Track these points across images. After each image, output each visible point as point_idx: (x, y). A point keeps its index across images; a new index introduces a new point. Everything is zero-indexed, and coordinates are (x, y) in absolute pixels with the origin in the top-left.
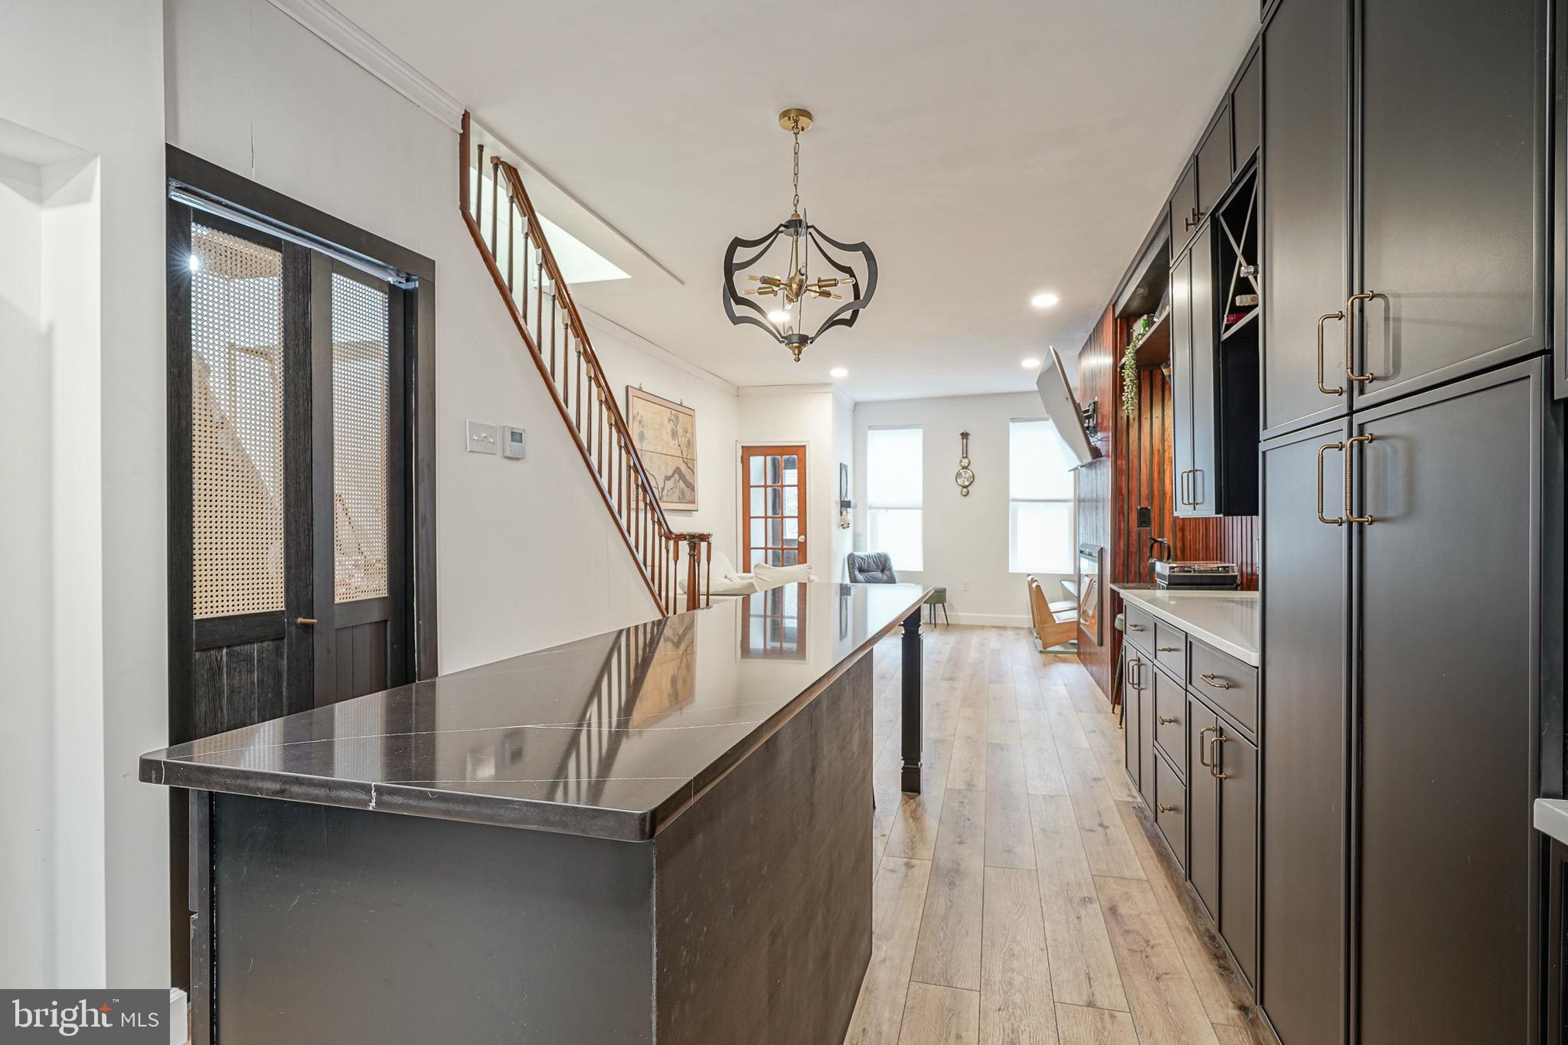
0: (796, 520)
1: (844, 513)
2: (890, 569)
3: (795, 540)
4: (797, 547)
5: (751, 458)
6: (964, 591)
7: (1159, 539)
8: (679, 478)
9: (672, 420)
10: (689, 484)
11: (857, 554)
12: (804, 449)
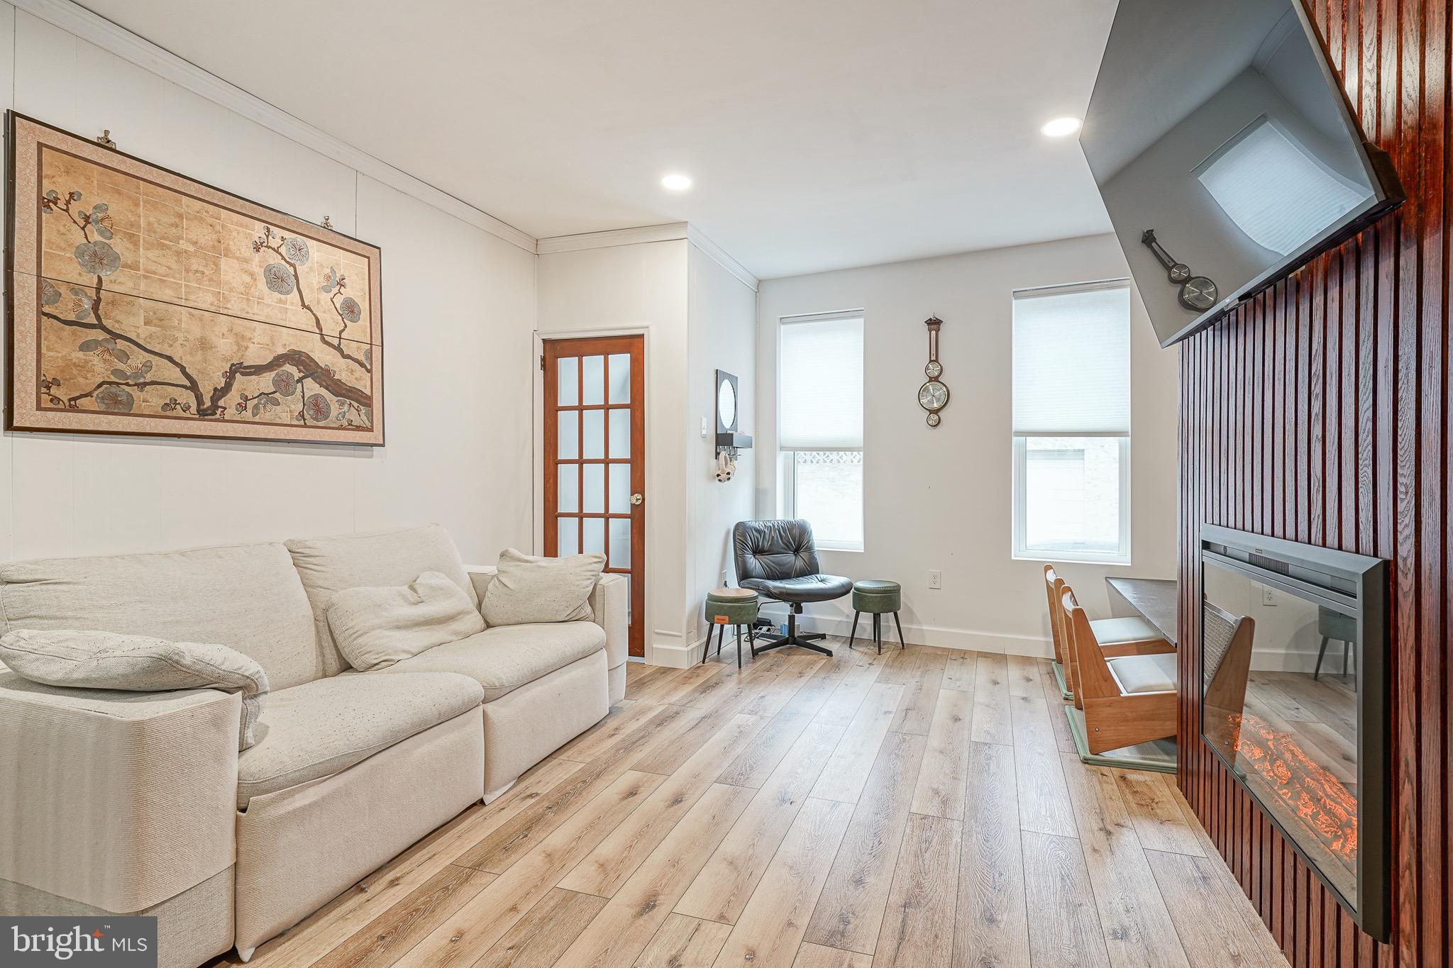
0: (627, 467)
1: (722, 456)
4: (630, 513)
5: (560, 360)
8: (302, 374)
9: (274, 249)
10: (348, 391)
11: (751, 524)
12: (642, 339)
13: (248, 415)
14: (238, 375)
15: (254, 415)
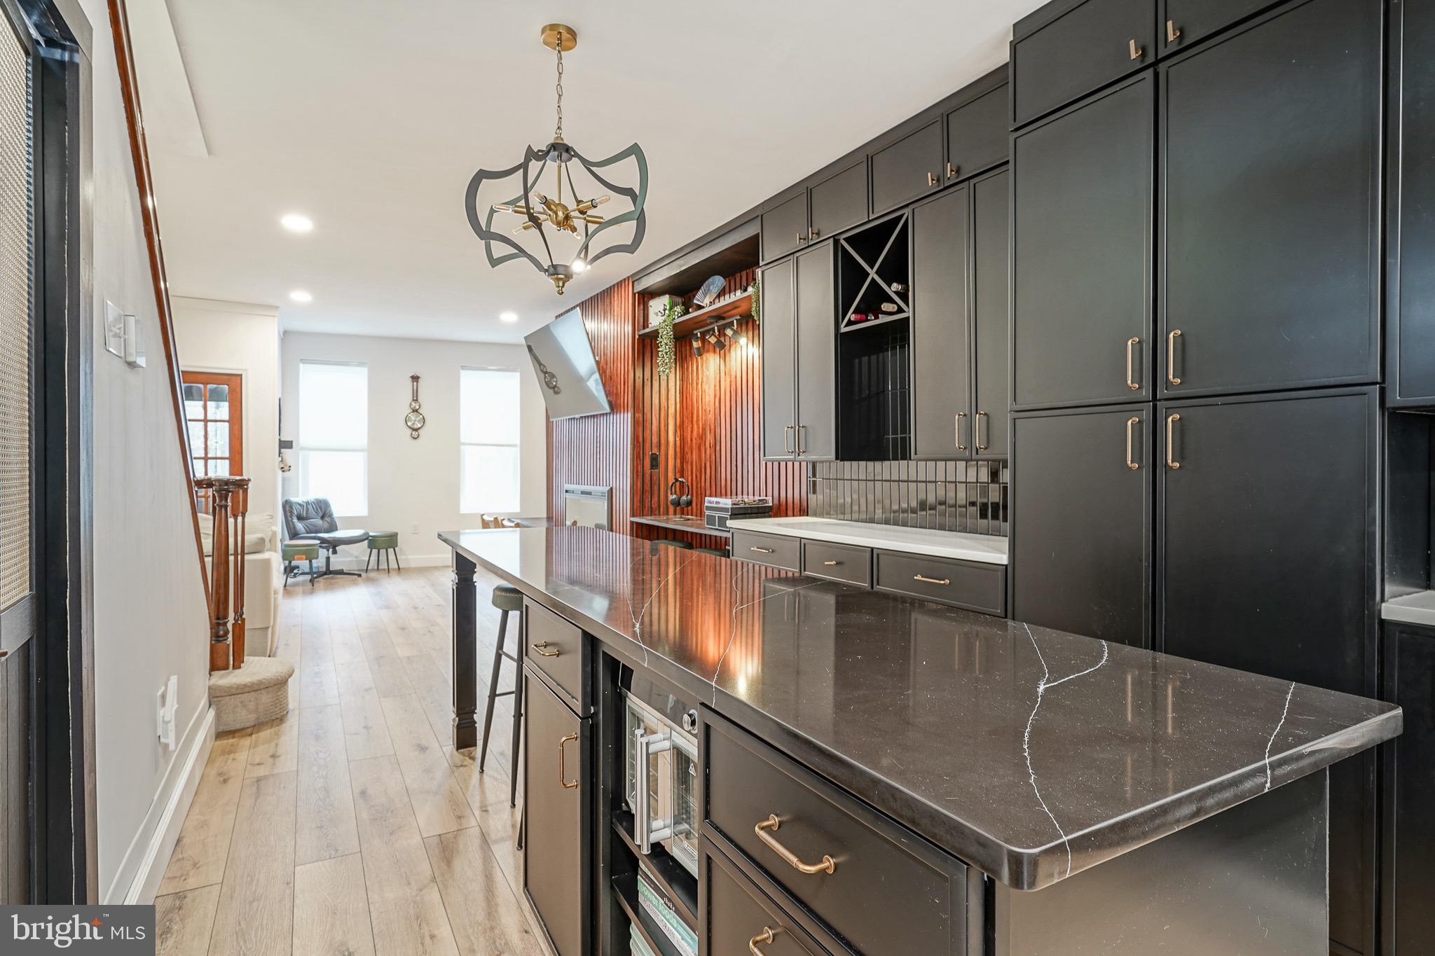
0: (227, 461)
2: (331, 516)
6: (413, 533)
7: (680, 479)
11: (294, 499)
12: (239, 378)
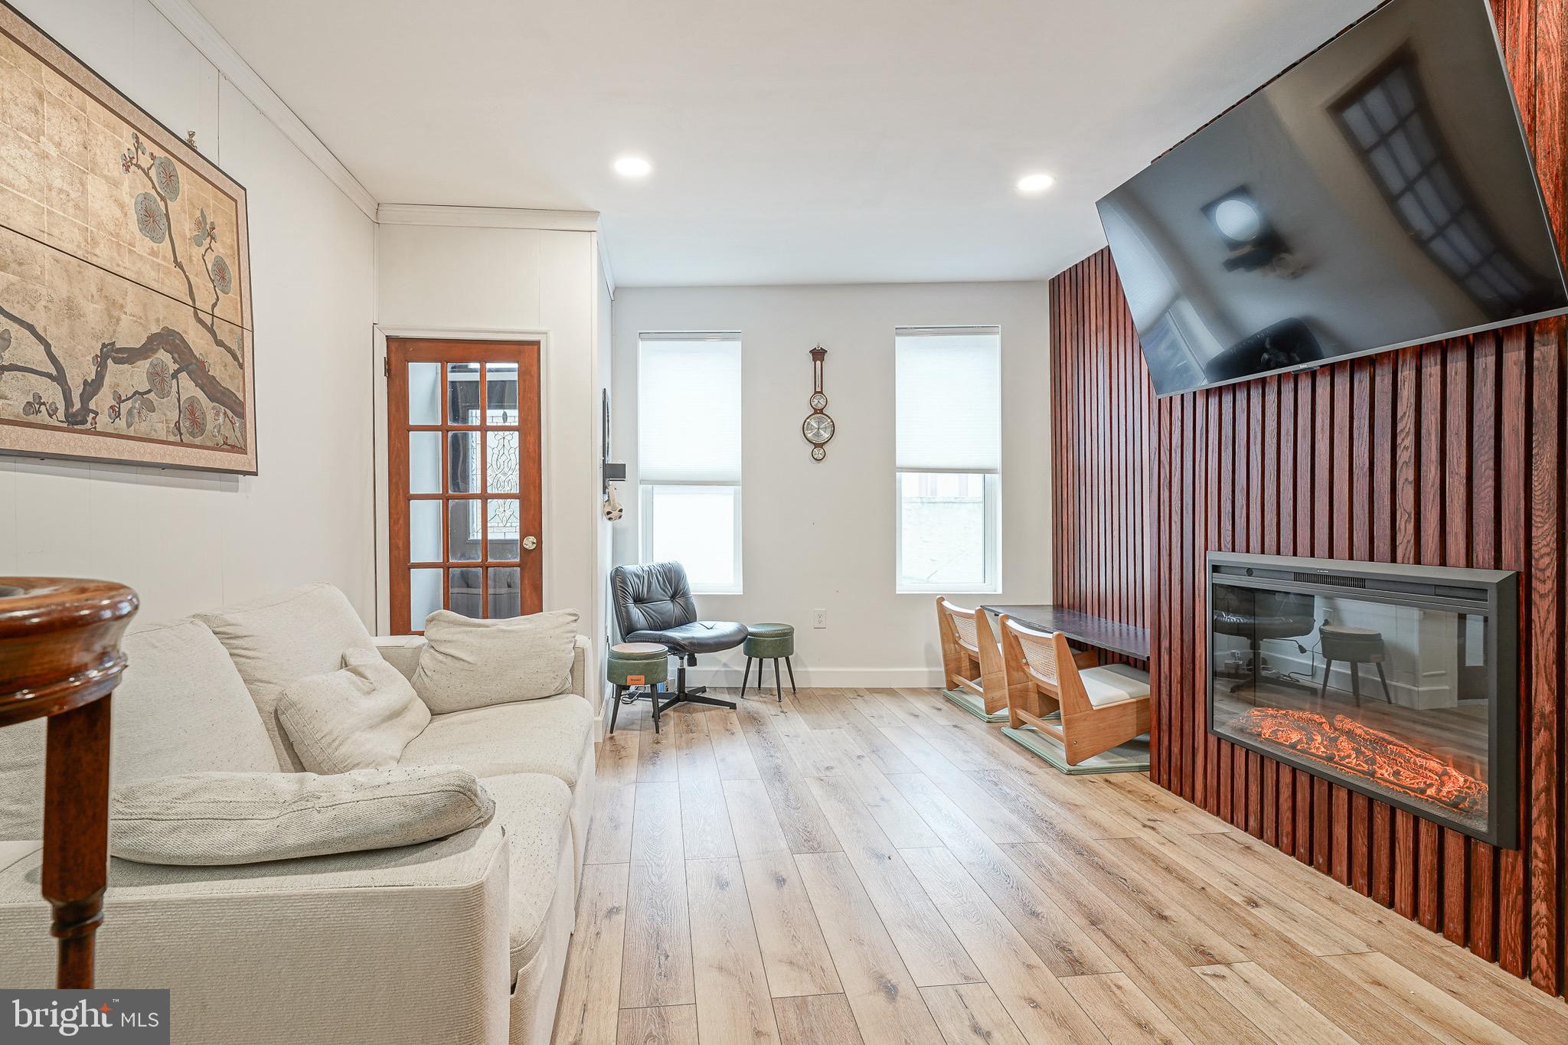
0: (516, 503)
1: (610, 490)
3: (512, 542)
4: (518, 560)
5: (411, 365)
8: (177, 366)
9: (143, 170)
10: (223, 393)
11: (630, 568)
12: (536, 347)
13: (121, 424)
14: (110, 361)
15: (129, 426)
